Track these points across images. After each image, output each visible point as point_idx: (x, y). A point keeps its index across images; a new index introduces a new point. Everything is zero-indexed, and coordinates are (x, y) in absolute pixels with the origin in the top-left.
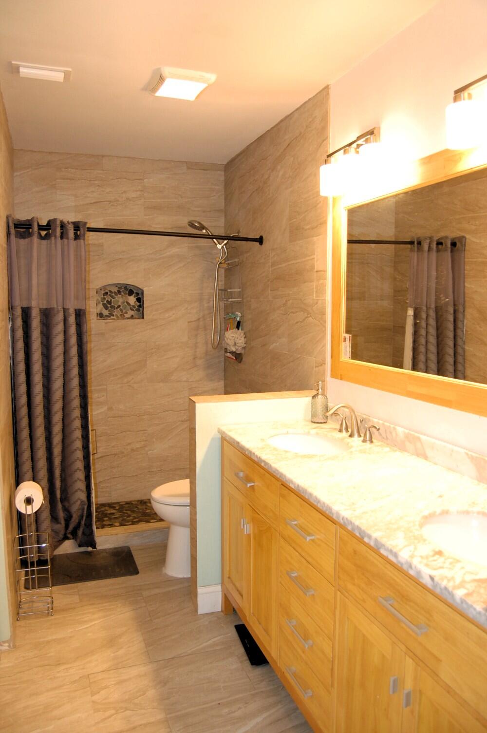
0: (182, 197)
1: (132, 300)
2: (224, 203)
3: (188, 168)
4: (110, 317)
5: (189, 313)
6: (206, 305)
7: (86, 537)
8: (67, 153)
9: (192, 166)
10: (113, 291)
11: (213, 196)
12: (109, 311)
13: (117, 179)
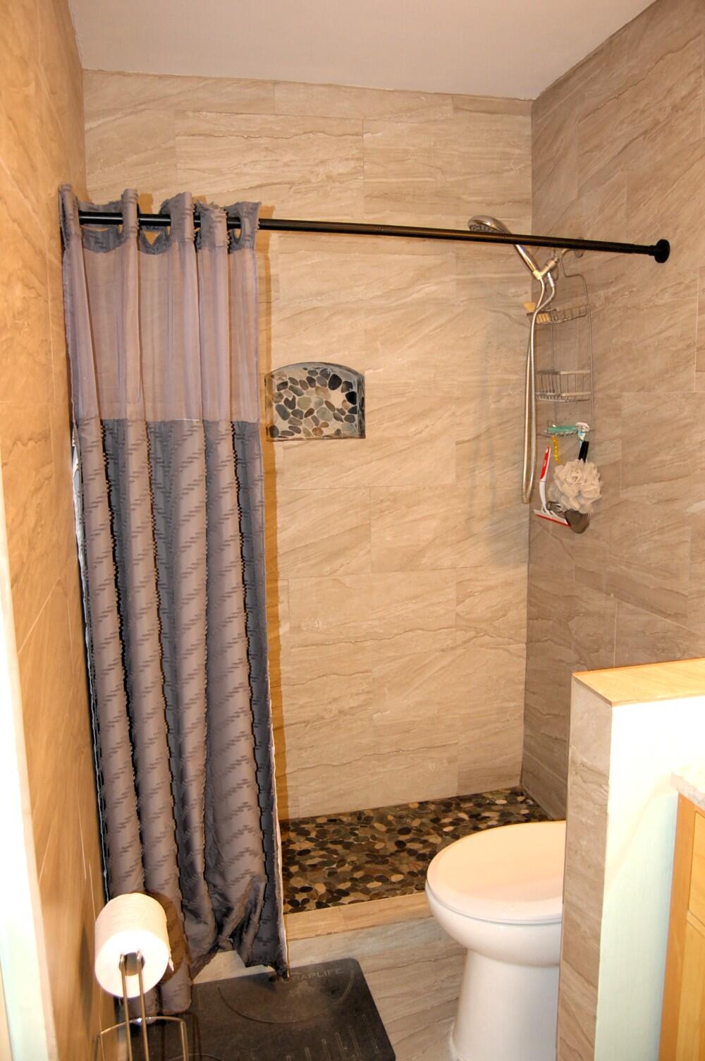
0: (443, 173)
1: (338, 397)
2: (530, 186)
3: (457, 109)
4: (293, 434)
5: (459, 424)
6: (493, 406)
7: (261, 944)
8: (200, 77)
9: (465, 104)
10: (298, 380)
11: (507, 171)
12: (290, 422)
13: (305, 133)
